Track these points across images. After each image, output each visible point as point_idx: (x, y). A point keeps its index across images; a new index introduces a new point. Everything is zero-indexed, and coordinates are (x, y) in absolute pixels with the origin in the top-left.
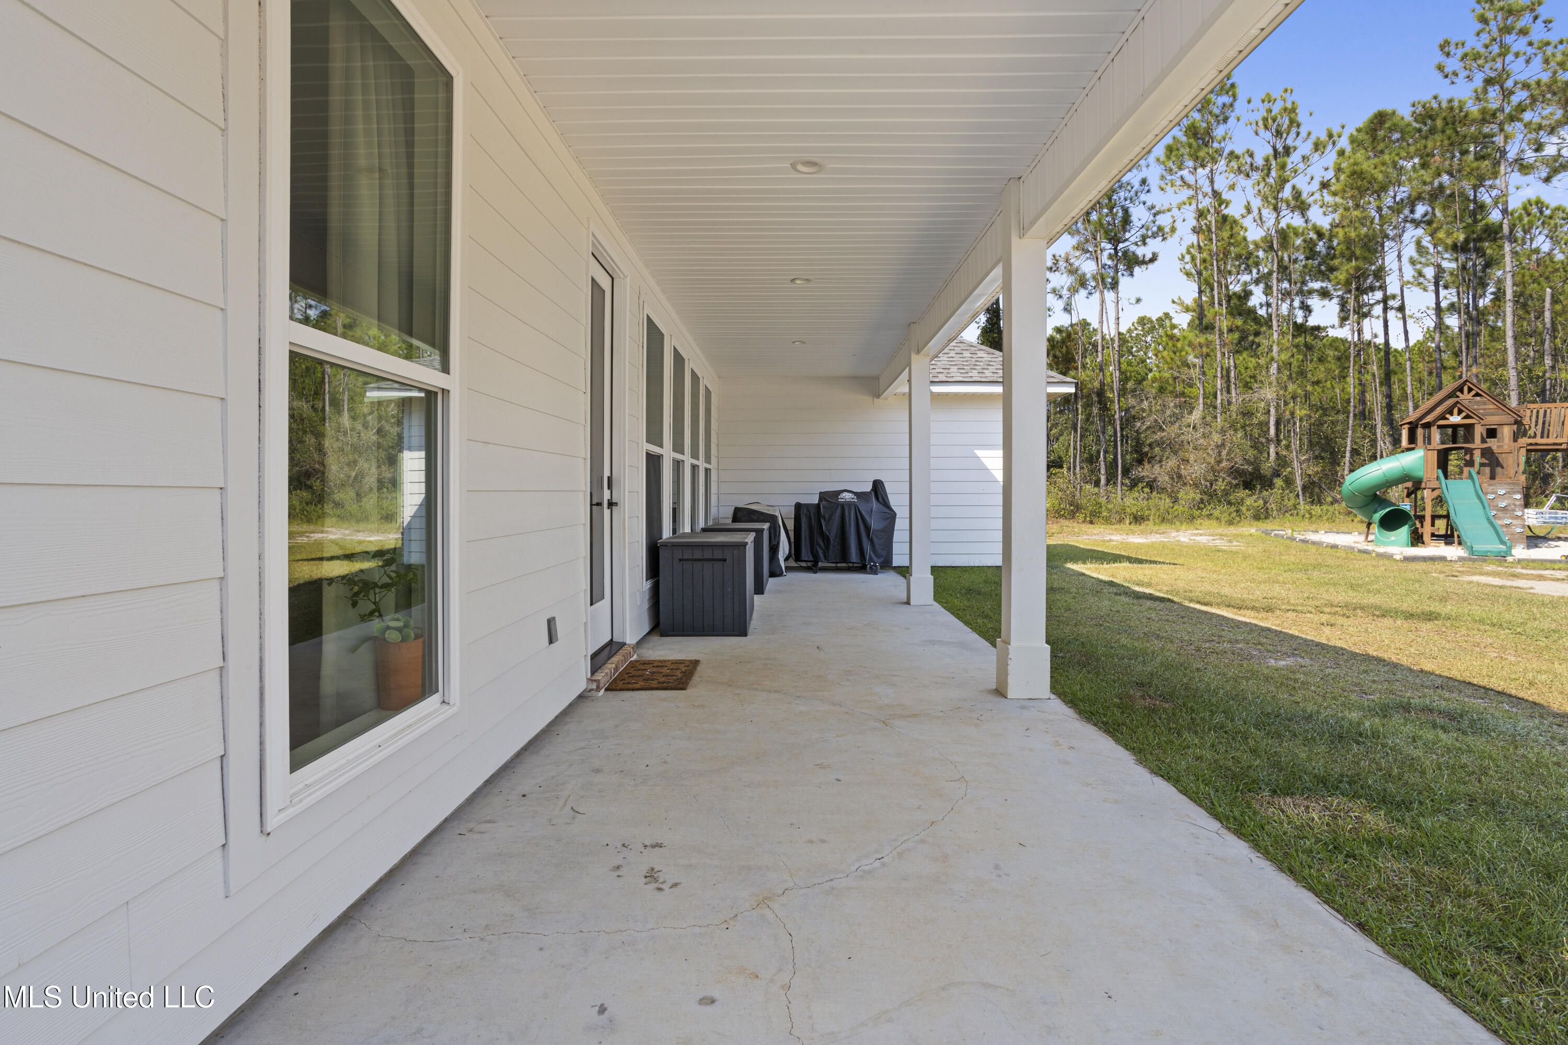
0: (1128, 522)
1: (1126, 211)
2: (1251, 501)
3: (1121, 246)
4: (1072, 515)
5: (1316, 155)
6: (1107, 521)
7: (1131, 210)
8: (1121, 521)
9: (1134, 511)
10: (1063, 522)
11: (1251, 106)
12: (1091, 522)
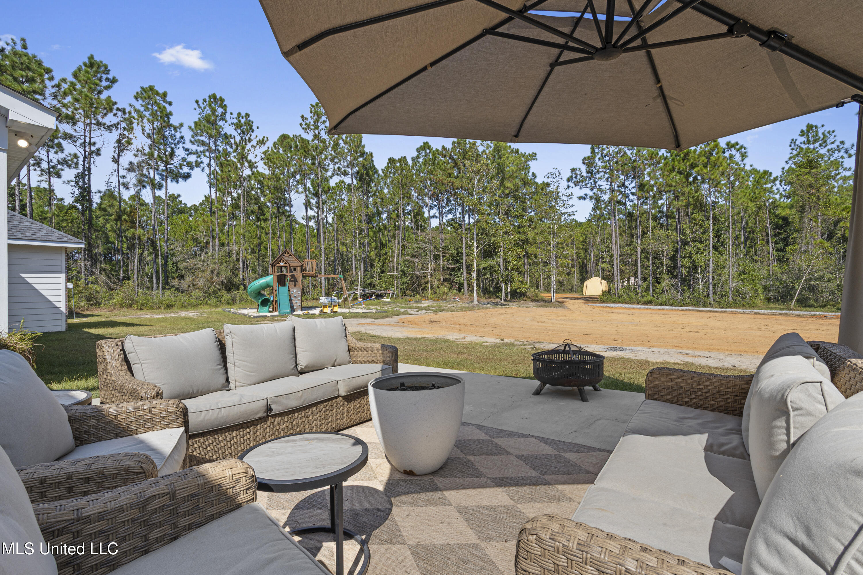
0: (163, 308)
1: (172, 149)
2: (226, 296)
3: (169, 166)
4: (130, 306)
5: (258, 146)
6: (151, 308)
7: (175, 150)
8: (159, 308)
9: (167, 302)
10: (125, 310)
11: (232, 116)
12: (141, 309)
